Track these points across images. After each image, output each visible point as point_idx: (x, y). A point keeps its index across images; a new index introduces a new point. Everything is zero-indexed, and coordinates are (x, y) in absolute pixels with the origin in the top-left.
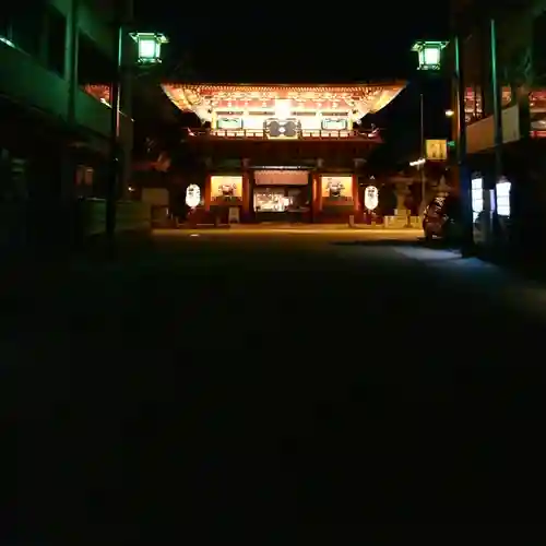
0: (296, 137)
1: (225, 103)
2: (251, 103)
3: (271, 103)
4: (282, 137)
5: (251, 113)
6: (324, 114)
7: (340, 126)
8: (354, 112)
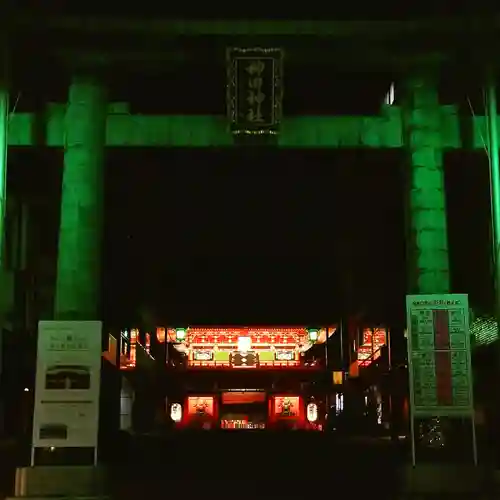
0: (255, 366)
1: (199, 340)
2: (219, 340)
3: (235, 339)
4: (244, 366)
5: (219, 347)
6: (276, 347)
7: (290, 357)
8: (301, 346)
